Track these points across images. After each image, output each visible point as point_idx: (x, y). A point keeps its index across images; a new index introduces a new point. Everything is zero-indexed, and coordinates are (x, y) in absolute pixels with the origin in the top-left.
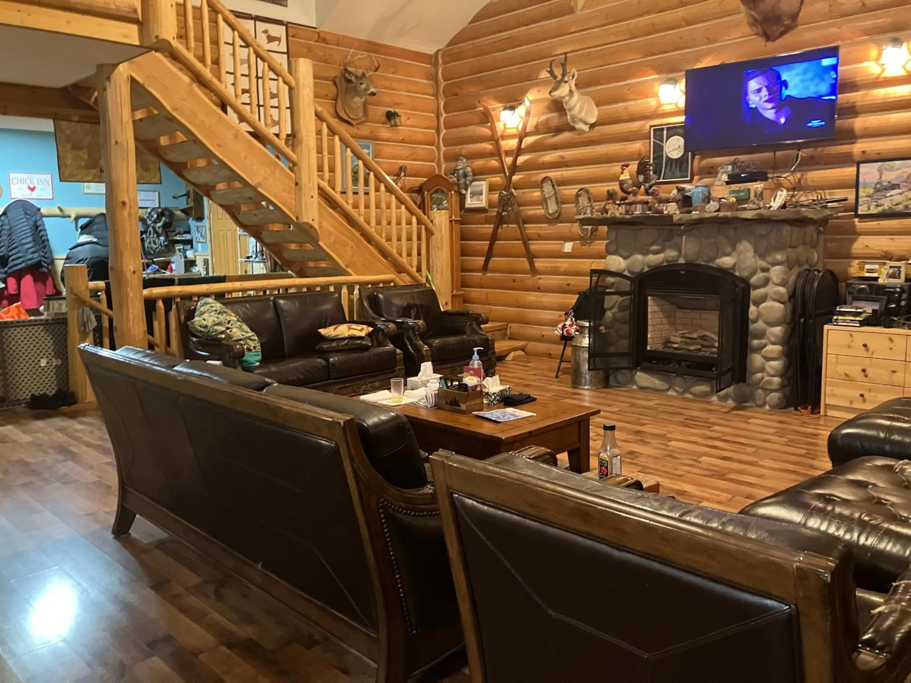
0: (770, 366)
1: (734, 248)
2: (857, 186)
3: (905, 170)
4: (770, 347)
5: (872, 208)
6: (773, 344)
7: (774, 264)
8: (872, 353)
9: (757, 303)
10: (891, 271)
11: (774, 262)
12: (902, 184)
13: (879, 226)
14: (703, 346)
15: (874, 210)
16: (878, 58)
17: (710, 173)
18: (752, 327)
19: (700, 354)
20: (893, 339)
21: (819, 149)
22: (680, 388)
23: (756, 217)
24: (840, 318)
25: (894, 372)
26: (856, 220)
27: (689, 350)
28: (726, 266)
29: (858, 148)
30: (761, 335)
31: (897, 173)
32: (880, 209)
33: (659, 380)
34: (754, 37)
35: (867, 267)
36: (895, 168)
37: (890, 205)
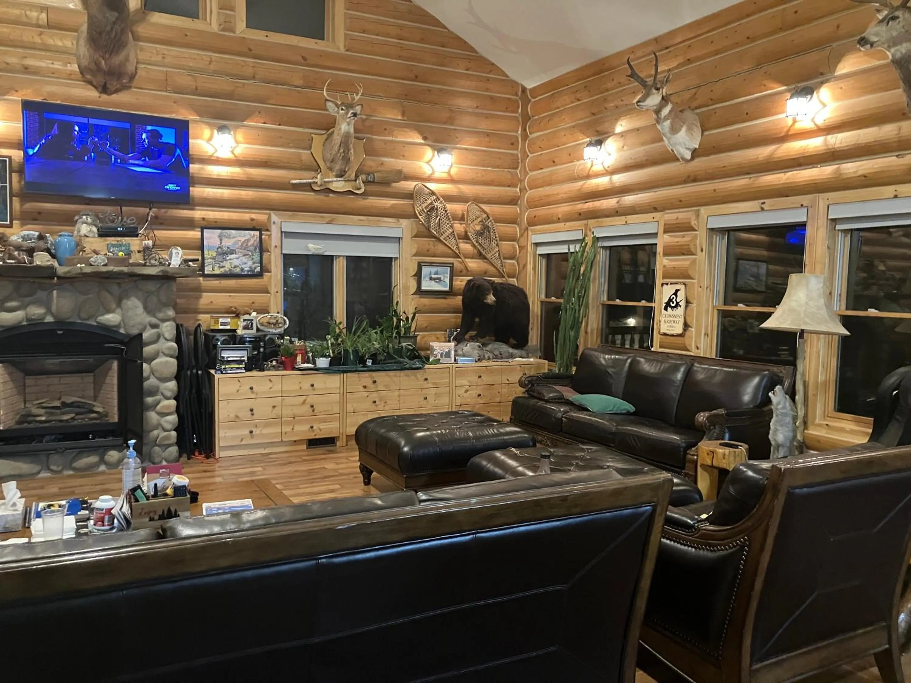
0: (167, 422)
1: (119, 304)
2: (201, 248)
3: (239, 238)
4: (165, 403)
5: (216, 268)
6: (167, 398)
7: (164, 320)
8: (257, 394)
9: (150, 360)
10: (245, 323)
11: (165, 318)
12: (237, 250)
13: (220, 285)
14: (77, 414)
15: (217, 271)
16: (210, 139)
17: (35, 219)
18: (146, 384)
19: (75, 422)
20: (272, 379)
21: (163, 211)
22: (58, 466)
23: (160, 274)
24: (227, 366)
25: (274, 407)
26: (201, 279)
27: (61, 421)
28: (112, 324)
29: (198, 214)
30: (153, 392)
31: (233, 241)
32: (222, 270)
33: (26, 463)
34: (83, 83)
35: (221, 320)
36: (232, 237)
37: (229, 267)
